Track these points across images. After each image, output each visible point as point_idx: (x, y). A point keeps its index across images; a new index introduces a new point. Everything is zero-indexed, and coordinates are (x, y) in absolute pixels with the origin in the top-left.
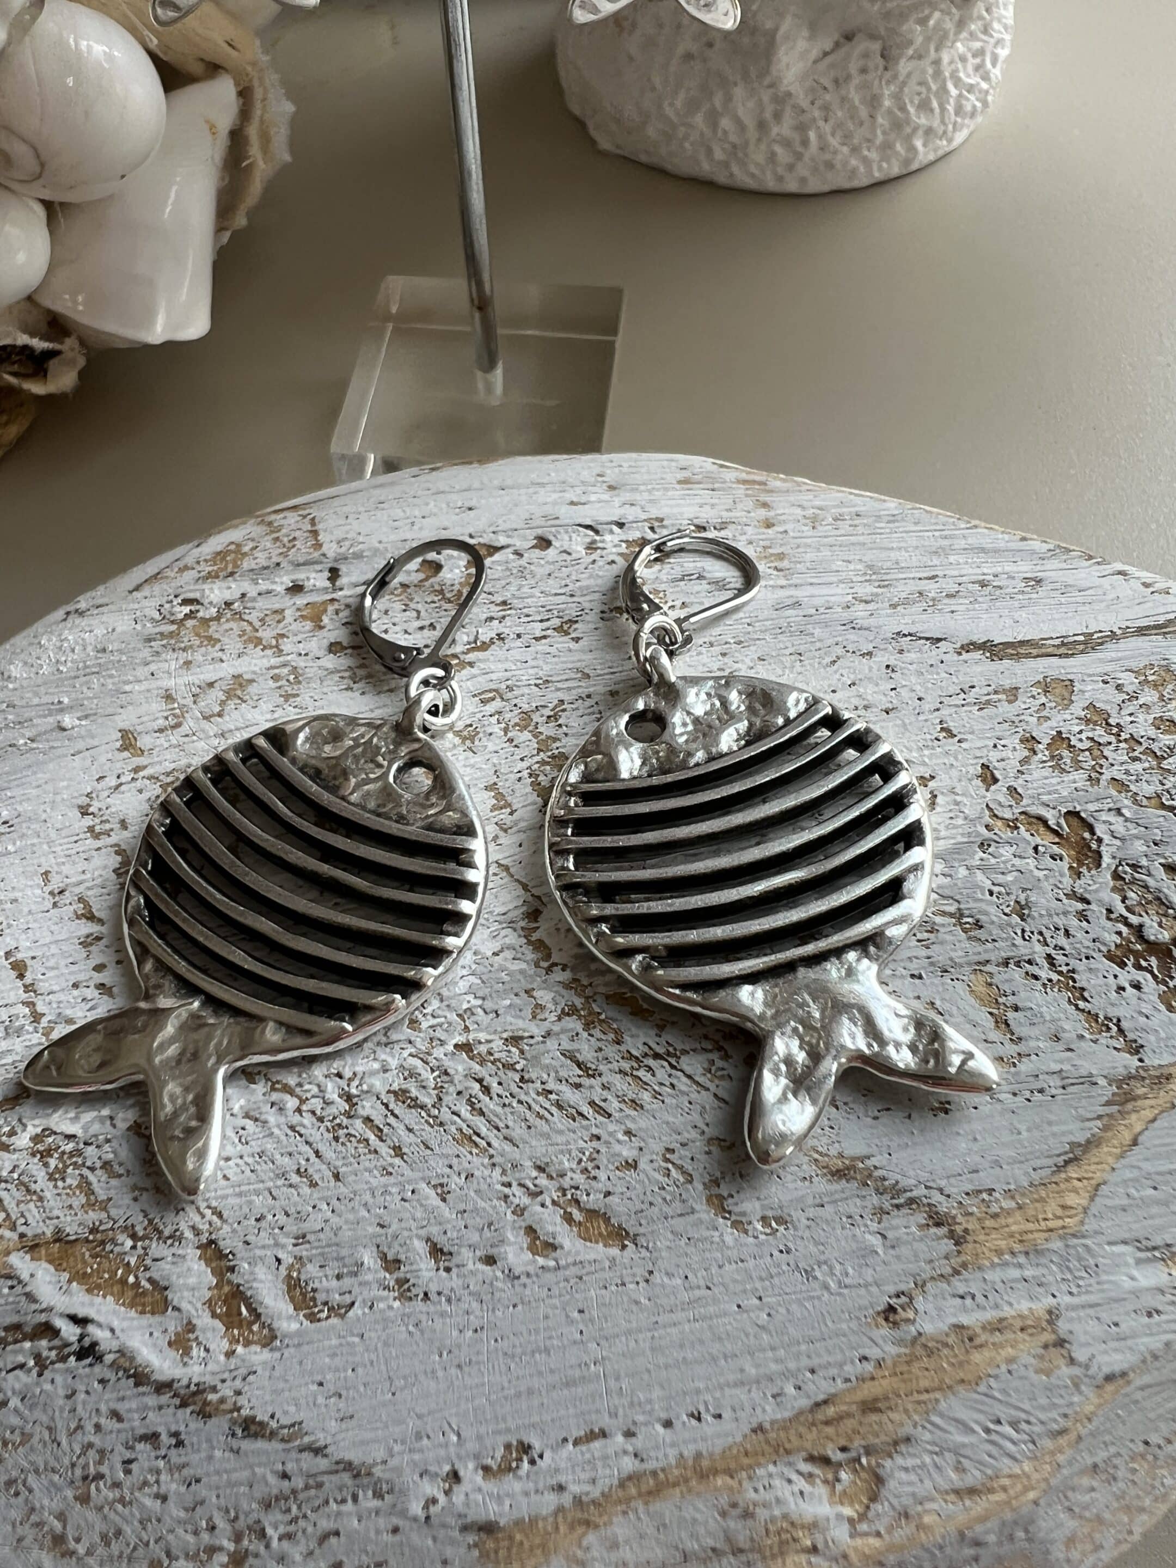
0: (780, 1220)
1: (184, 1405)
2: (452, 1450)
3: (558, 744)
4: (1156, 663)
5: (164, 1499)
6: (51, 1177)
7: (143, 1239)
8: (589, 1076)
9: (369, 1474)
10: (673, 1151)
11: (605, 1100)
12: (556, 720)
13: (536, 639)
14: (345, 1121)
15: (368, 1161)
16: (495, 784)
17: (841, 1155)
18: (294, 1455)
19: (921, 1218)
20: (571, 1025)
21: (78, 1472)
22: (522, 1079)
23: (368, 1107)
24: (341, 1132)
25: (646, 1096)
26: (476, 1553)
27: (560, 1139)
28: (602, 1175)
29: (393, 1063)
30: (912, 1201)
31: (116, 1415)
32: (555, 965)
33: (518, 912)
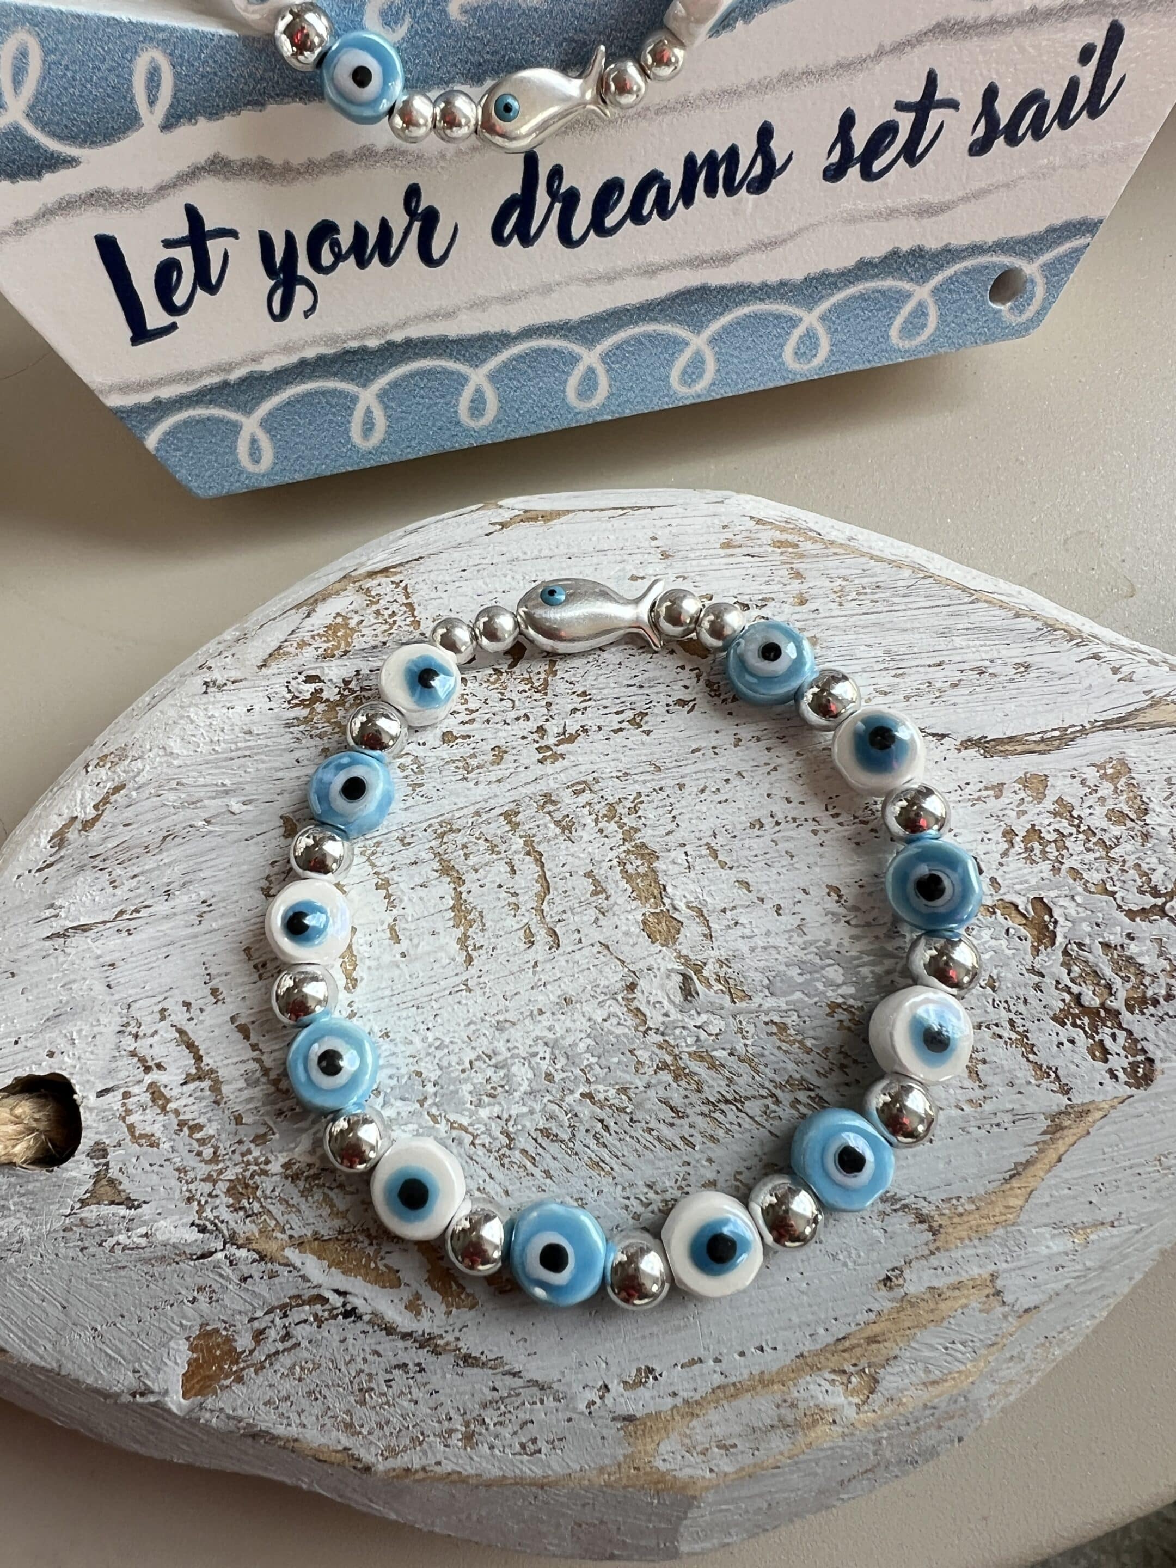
1: (421, 1347)
2: (603, 1372)
3: (639, 835)
4: (1115, 757)
5: (416, 1403)
6: (302, 1194)
7: (376, 1238)
8: (680, 1117)
9: (550, 1388)
10: (739, 1171)
11: (691, 1135)
12: (637, 812)
13: (616, 731)
14: (508, 1152)
15: (527, 1181)
16: (592, 871)
18: (500, 1376)
19: (911, 1218)
20: (665, 1078)
21: (356, 1387)
22: (631, 1120)
23: (523, 1142)
24: (506, 1161)
25: (721, 1133)
26: (622, 1433)
27: (661, 1164)
28: (692, 1189)
29: (538, 1107)
30: (905, 1206)
31: (376, 1353)
32: (650, 1029)
33: (619, 985)
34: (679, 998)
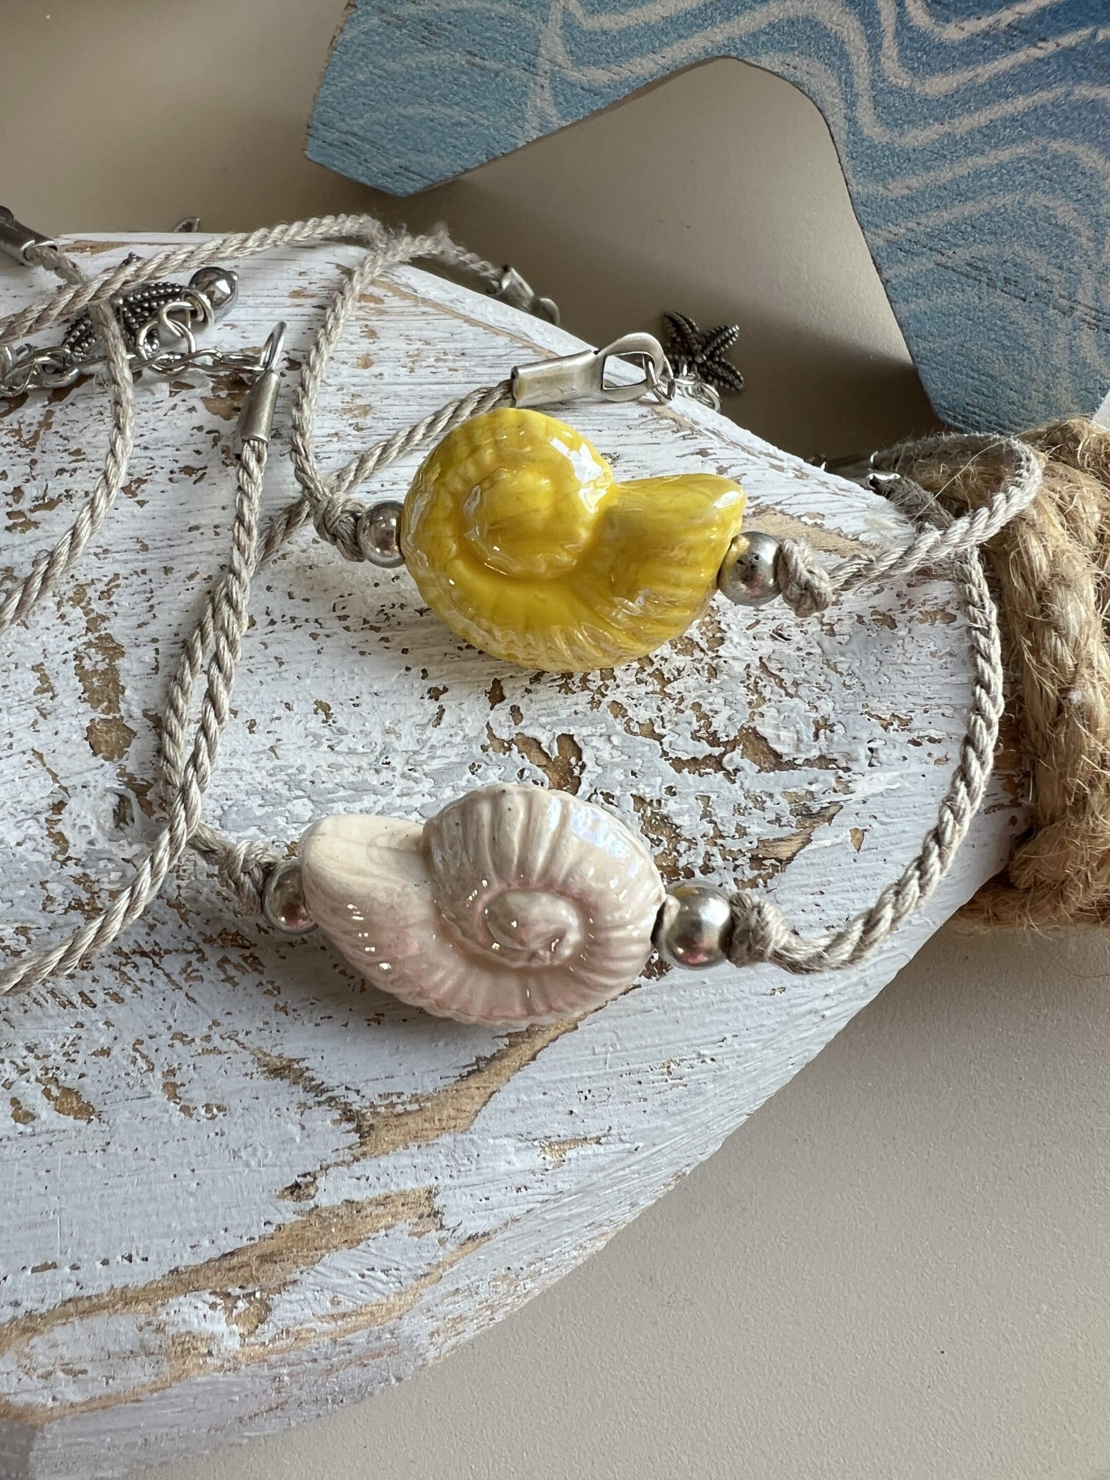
0: (219, 1108)
3: (104, 625)
10: (141, 1042)
11: (92, 992)
12: (110, 597)
16: (42, 664)
17: (280, 1056)
19: (336, 1115)
20: (74, 919)
25: (127, 991)
27: (50, 1024)
28: (80, 1058)
30: (332, 1099)
32: (69, 858)
33: (45, 803)
34: (109, 824)
